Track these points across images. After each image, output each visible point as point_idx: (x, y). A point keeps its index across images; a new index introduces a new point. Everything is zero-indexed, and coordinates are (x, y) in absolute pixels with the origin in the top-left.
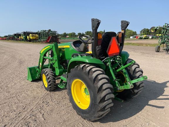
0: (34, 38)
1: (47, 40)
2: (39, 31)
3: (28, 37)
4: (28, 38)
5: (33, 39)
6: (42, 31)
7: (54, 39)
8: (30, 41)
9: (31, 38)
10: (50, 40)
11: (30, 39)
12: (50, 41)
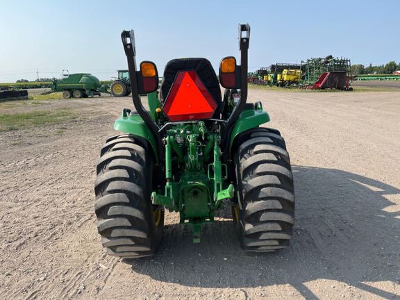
0: (292, 78)
1: (317, 83)
2: (302, 62)
3: (278, 75)
4: (278, 78)
5: (289, 81)
6: (309, 60)
7: (336, 80)
8: (283, 84)
9: (285, 78)
10: (326, 82)
11: (283, 80)
12: (324, 84)
